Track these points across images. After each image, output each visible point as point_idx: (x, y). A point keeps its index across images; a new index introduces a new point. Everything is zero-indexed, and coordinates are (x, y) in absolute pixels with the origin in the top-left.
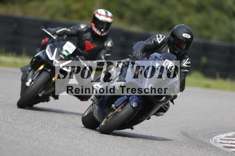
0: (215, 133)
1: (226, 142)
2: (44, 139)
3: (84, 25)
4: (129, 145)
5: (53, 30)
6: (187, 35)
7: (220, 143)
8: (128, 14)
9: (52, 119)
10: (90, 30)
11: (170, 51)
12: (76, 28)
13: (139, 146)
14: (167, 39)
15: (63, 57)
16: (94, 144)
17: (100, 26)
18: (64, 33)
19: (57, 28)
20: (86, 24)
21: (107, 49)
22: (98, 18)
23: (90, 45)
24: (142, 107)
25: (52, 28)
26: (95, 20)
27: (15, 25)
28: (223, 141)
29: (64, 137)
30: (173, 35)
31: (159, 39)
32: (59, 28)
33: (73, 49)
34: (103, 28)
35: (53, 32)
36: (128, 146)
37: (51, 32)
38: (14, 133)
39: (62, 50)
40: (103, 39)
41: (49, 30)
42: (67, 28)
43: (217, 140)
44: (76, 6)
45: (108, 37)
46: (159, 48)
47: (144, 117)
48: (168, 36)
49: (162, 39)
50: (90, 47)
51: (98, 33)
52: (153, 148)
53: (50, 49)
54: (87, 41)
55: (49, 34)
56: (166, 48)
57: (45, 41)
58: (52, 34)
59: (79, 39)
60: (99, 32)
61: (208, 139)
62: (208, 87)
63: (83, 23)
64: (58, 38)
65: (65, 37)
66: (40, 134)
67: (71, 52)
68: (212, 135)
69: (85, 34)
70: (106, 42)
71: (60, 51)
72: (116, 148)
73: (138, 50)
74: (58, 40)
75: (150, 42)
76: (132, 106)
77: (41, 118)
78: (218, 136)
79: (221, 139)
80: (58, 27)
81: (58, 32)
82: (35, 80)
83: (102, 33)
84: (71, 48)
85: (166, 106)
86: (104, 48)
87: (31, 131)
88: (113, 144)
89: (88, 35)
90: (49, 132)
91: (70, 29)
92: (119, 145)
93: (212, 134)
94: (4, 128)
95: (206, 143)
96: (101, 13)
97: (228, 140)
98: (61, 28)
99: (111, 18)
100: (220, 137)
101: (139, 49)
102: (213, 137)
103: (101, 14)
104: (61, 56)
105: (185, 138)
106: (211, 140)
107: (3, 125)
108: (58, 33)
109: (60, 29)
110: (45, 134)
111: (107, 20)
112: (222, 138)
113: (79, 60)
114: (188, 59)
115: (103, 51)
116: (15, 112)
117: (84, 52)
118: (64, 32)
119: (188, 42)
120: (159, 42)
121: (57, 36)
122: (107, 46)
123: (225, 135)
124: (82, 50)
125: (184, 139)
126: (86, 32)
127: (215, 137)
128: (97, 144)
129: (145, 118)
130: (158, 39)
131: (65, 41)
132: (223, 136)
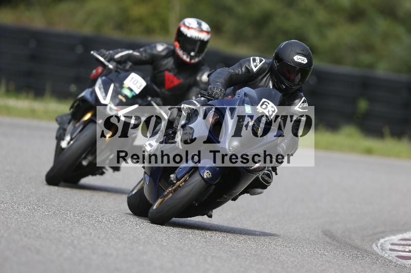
0: (383, 232)
1: (401, 248)
2: (82, 244)
3: (162, 45)
4: (231, 253)
5: (109, 53)
6: (301, 57)
7: (391, 250)
8: (230, 24)
9: (97, 207)
10: (172, 53)
11: (274, 86)
12: (149, 51)
13: (249, 256)
14: (269, 64)
15: (124, 100)
16: (170, 253)
17: (189, 47)
18: (129, 58)
19: (116, 51)
20: (166, 43)
21: (202, 86)
22: (185, 34)
23: (173, 79)
24: (219, 178)
25: (108, 50)
26: (181, 37)
27: (33, 44)
28: (396, 248)
29: (118, 241)
30: (278, 58)
31: (255, 64)
32: (119, 50)
33: (140, 86)
34: (193, 51)
35: (109, 57)
36: (229, 256)
37: (106, 56)
38: (30, 233)
39: (122, 86)
40: (195, 69)
41: (101, 53)
42: (134, 49)
43: (384, 246)
44: (138, 11)
45: (203, 65)
46: (254, 80)
47: (225, 196)
48: (271, 60)
49: (259, 65)
50: (172, 82)
51: (185, 58)
52: (273, 260)
53: (102, 86)
54: (167, 73)
55: (102, 59)
56: (266, 80)
57: (97, 71)
58: (107, 59)
59: (155, 69)
60: (187, 57)
61: (371, 243)
62: (369, 152)
63: (161, 42)
64: (117, 68)
65: (129, 64)
66: (76, 235)
67: (137, 91)
68: (377, 236)
69: (164, 60)
70: (200, 75)
71: (119, 90)
72: (209, 260)
73: (217, 82)
74: (116, 70)
75: (240, 70)
76: (203, 178)
77: (78, 207)
78: (387, 239)
79: (392, 244)
80: (118, 48)
81: (117, 56)
82: (75, 137)
83: (192, 58)
84: (138, 85)
85: (267, 178)
86: (196, 84)
87: (61, 229)
88: (204, 253)
89: (170, 62)
90: (91, 231)
91: (139, 52)
92: (213, 254)
93: (377, 234)
94: (13, 224)
95: (366, 251)
96: (190, 24)
97: (404, 245)
98: (123, 50)
99: (208, 32)
100: (391, 240)
101: (220, 81)
102: (379, 240)
103: (190, 26)
104: (120, 97)
105: (330, 241)
106: (374, 246)
107: (11, 219)
108: (118, 58)
109: (121, 52)
110: (84, 234)
111: (200, 37)
112: (394, 242)
113: (152, 105)
114: (304, 98)
115: (195, 90)
116: (32, 195)
117: (163, 90)
118: (129, 56)
119: (303, 70)
120: (255, 70)
121: (114, 64)
122: (201, 80)
123: (400, 236)
124: (159, 87)
125: (328, 243)
126: (166, 57)
127: (382, 241)
128: (176, 252)
129: (227, 198)
130: (252, 65)
131: (128, 72)
132: (395, 238)
